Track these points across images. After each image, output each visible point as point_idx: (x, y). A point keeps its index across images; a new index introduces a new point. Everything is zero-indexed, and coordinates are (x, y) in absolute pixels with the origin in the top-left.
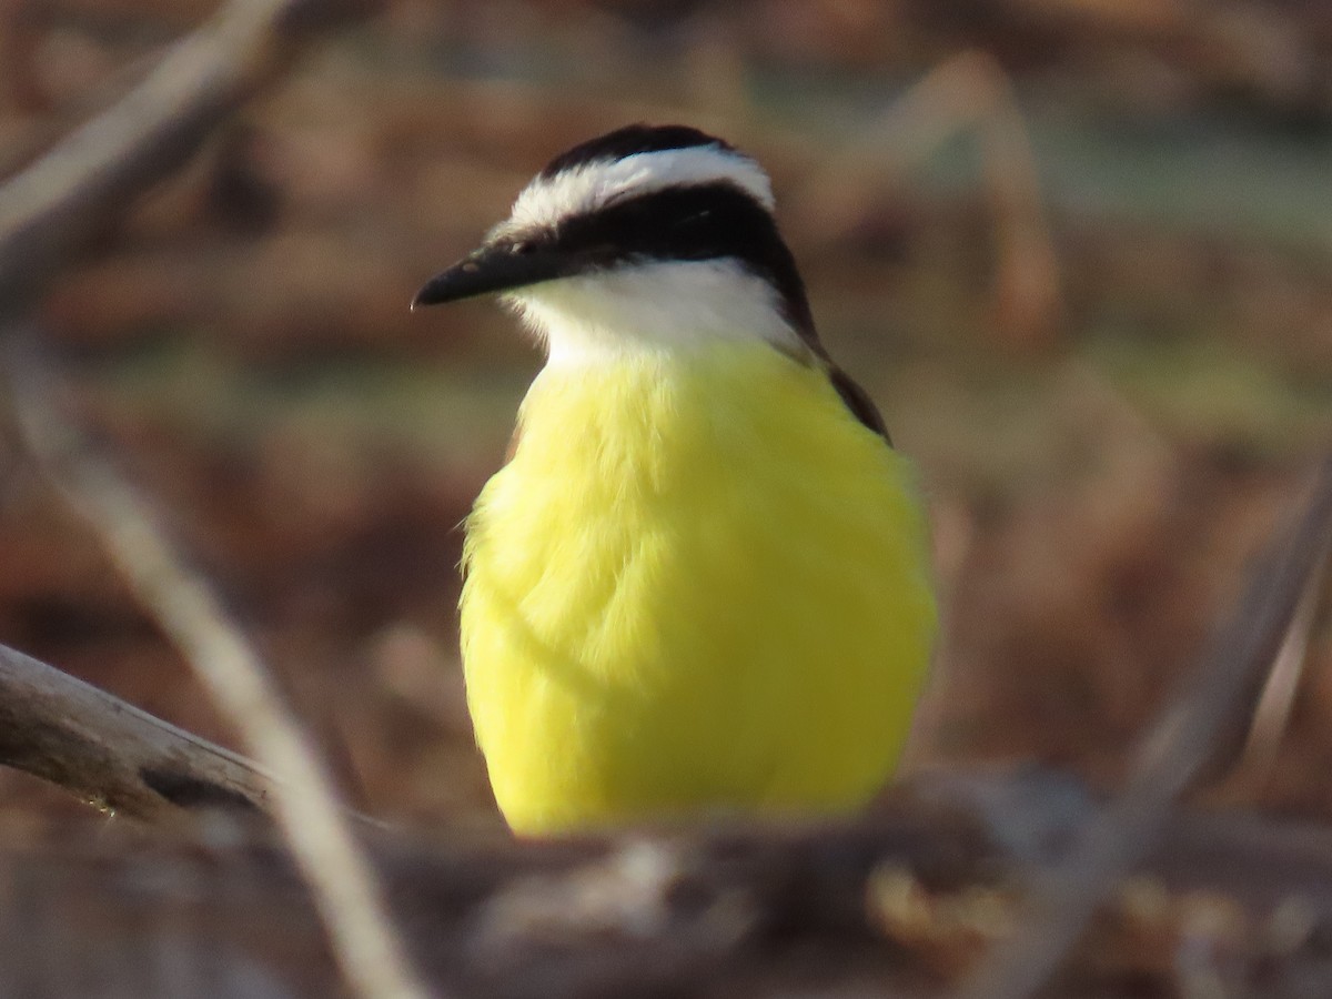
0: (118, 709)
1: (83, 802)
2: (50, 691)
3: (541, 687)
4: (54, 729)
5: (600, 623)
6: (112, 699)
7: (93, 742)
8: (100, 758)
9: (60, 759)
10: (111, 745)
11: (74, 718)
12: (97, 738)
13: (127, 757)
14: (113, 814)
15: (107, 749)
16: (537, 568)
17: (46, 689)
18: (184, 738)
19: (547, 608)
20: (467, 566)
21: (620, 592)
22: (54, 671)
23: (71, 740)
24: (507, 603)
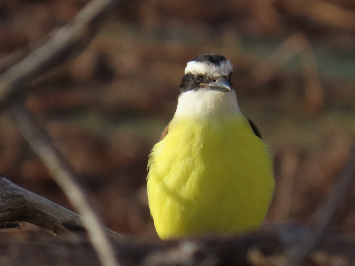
0: (57, 207)
1: (47, 231)
2: (39, 202)
3: (169, 202)
4: (40, 212)
5: (185, 186)
6: (55, 204)
7: (50, 216)
8: (52, 220)
9: (42, 220)
10: (55, 216)
11: (45, 209)
12: (51, 214)
13: (59, 219)
14: (55, 235)
15: (54, 217)
16: (168, 170)
17: (37, 201)
18: (74, 215)
19: (171, 181)
20: (149, 168)
21: (191, 179)
22: (39, 196)
23: (44, 215)
24: (160, 179)
